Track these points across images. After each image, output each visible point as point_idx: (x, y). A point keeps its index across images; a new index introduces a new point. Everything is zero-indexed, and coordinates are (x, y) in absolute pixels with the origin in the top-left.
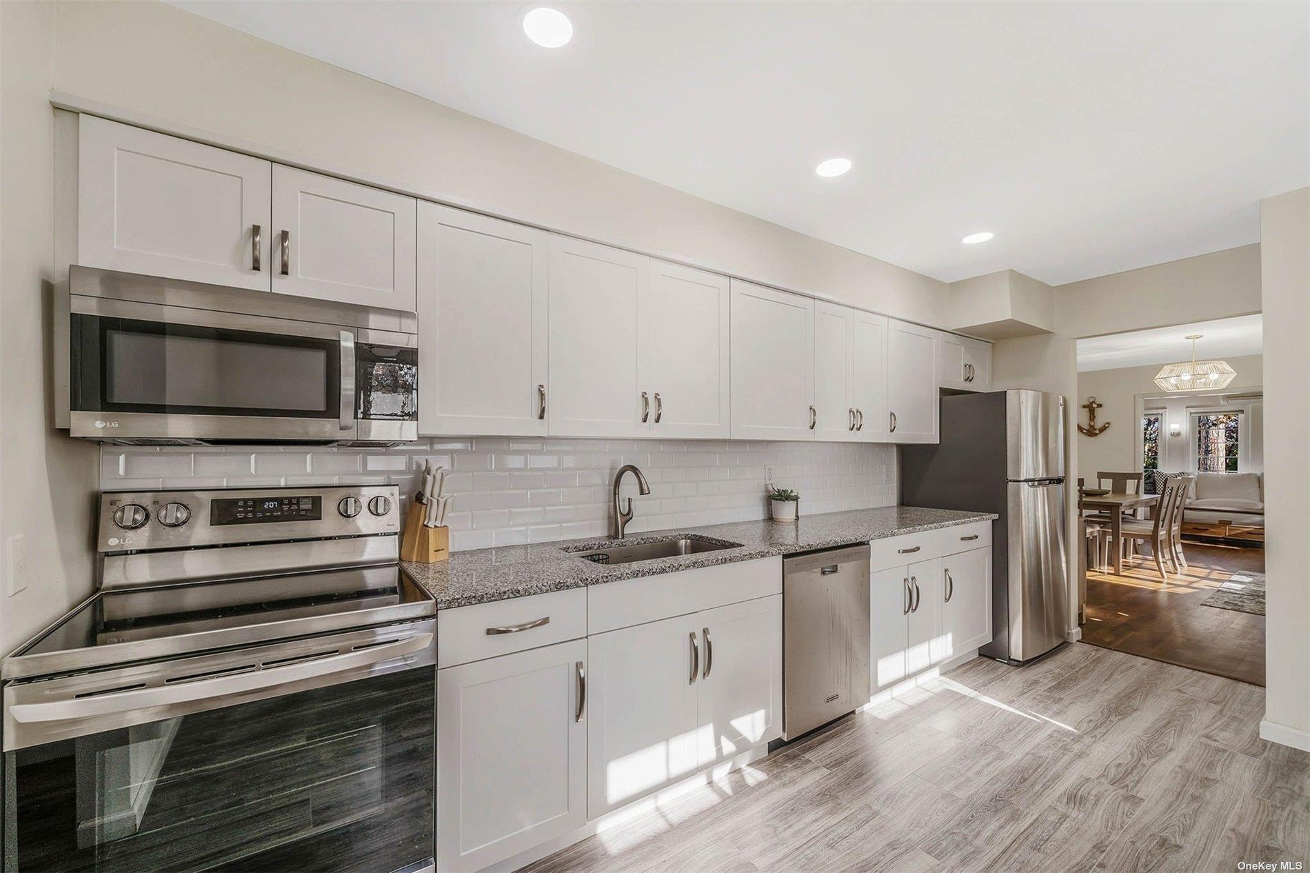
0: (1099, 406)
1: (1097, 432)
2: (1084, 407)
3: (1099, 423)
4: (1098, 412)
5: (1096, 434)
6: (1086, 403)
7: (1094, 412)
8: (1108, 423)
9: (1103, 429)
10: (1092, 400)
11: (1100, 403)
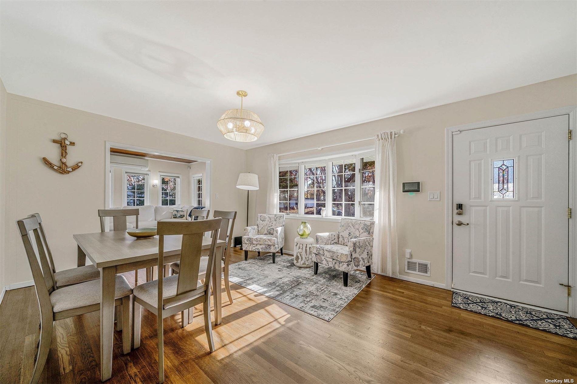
0: (72, 144)
1: (70, 169)
2: (55, 141)
3: (70, 161)
4: (70, 149)
5: (69, 172)
6: (57, 138)
7: (66, 149)
8: (82, 163)
9: (76, 167)
10: (63, 136)
11: (73, 141)
